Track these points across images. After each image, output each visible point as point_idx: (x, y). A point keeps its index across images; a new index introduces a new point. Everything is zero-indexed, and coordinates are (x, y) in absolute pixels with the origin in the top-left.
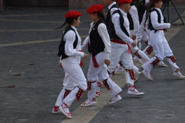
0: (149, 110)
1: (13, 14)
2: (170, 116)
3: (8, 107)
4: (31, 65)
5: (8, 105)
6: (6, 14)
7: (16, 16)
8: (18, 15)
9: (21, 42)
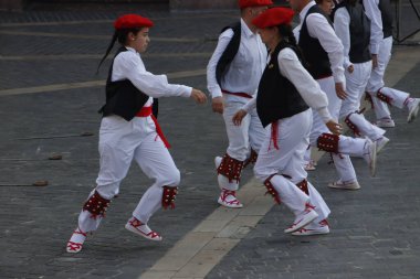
0: (351, 237)
1: (43, 21)
2: (400, 253)
3: (35, 231)
4: (84, 135)
5: (34, 226)
6: (29, 21)
7: (51, 23)
8: (55, 23)
9: (61, 83)
